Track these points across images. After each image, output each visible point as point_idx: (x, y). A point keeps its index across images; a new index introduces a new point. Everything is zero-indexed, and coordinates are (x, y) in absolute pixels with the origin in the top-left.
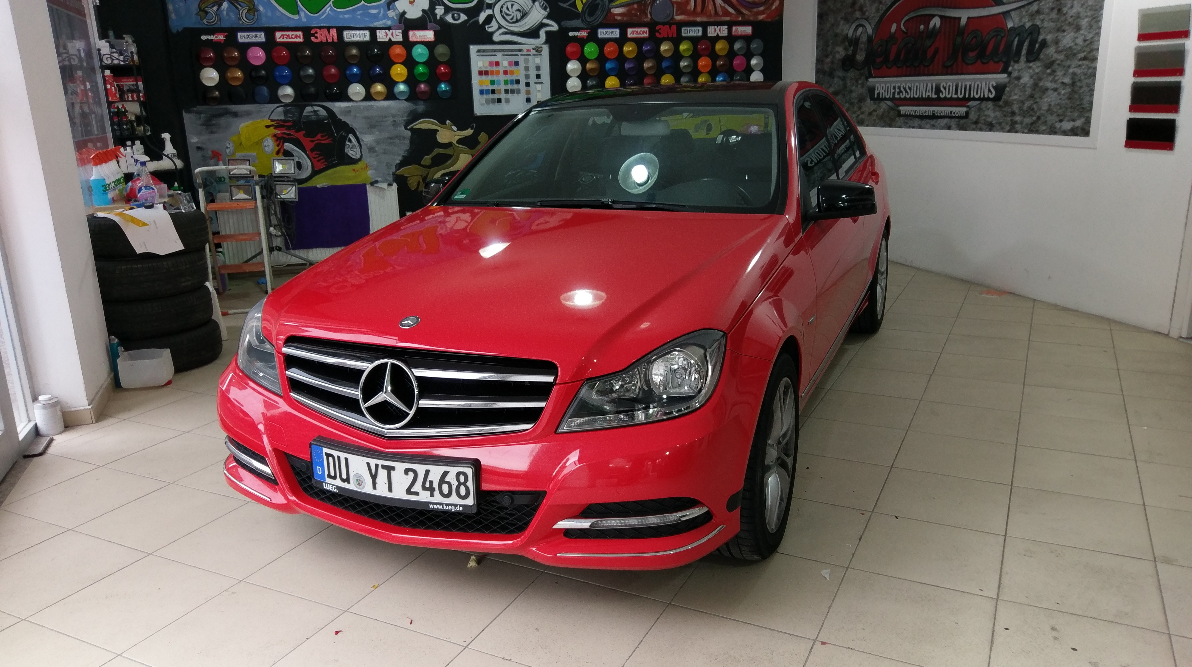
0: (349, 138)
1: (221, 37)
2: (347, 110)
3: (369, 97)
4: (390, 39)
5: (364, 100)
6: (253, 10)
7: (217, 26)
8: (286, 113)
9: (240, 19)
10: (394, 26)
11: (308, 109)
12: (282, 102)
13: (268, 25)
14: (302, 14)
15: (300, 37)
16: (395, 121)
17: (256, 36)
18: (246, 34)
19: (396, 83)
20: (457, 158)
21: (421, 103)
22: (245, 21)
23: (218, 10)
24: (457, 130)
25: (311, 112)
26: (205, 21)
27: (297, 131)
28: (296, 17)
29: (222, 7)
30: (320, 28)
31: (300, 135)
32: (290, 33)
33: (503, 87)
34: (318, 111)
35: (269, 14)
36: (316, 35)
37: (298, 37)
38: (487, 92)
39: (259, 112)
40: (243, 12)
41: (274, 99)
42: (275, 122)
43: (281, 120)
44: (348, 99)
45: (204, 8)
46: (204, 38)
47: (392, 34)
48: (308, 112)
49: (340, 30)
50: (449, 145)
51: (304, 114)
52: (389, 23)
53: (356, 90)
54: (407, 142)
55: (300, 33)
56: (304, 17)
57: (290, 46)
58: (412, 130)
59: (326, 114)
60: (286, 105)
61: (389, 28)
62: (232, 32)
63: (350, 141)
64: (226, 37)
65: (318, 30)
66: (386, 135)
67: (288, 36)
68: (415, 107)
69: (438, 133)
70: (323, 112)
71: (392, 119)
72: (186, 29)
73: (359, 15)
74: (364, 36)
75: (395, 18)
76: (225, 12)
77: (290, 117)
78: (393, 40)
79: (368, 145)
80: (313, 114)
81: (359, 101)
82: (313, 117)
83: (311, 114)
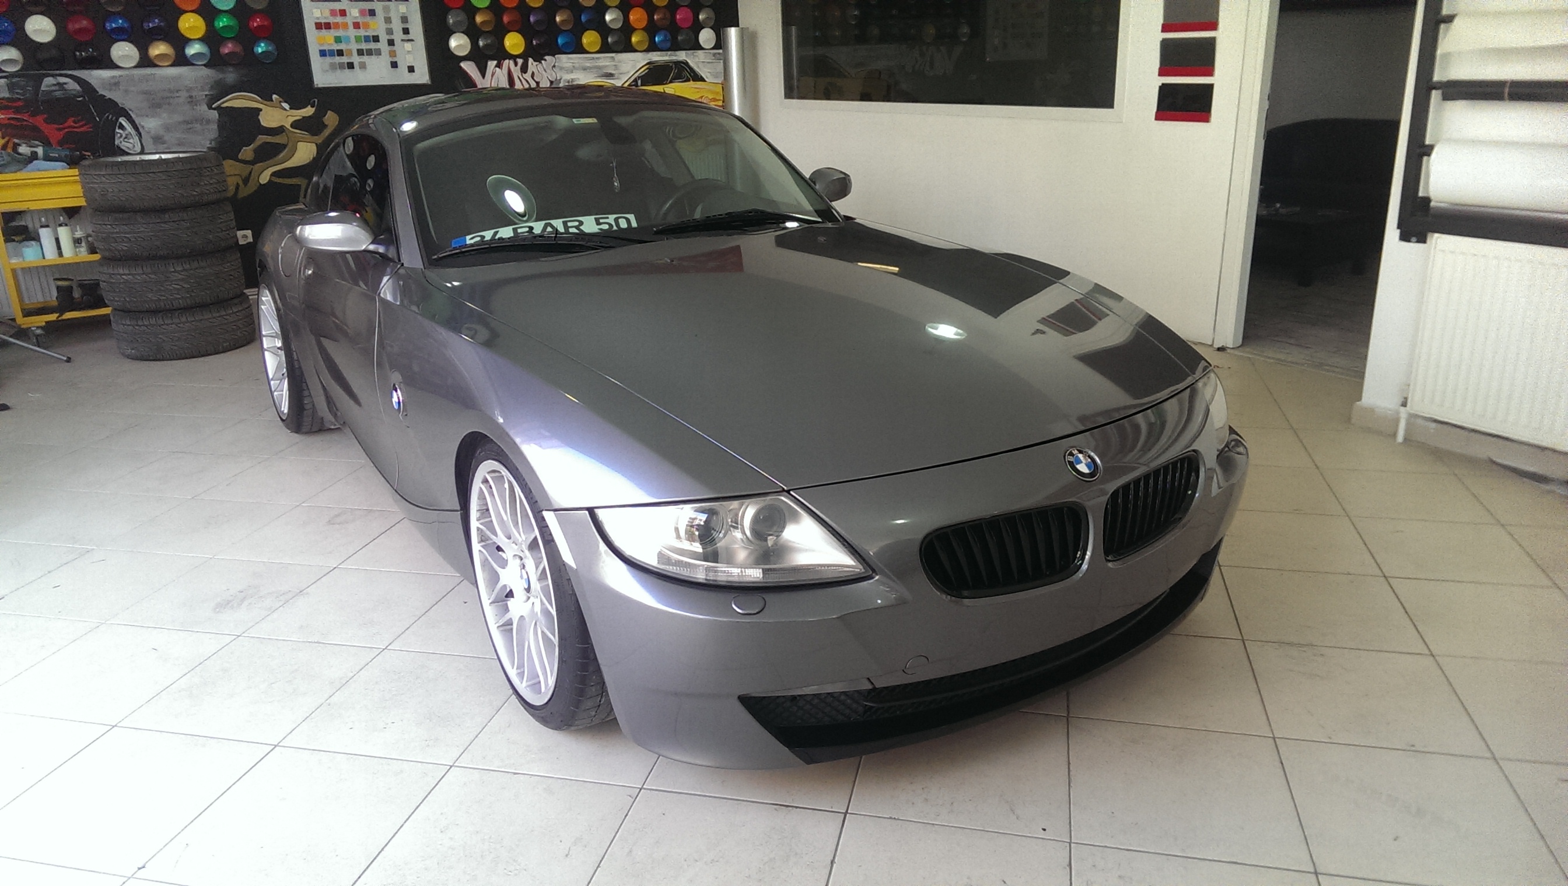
0: (121, 123)
2: (113, 81)
3: (146, 62)
5: (139, 65)
8: (11, 87)
11: (48, 81)
16: (191, 97)
19: (187, 41)
20: (294, 150)
21: (231, 69)
24: (291, 108)
25: (54, 84)
27: (33, 115)
31: (39, 121)
33: (354, 47)
34: (66, 84)
38: (332, 53)
43: (4, 99)
44: (113, 66)
48: (47, 86)
50: (280, 130)
51: (43, 88)
53: (124, 52)
54: (215, 127)
58: (218, 108)
59: (78, 88)
60: (10, 74)
63: (122, 127)
66: (177, 118)
68: (221, 76)
69: (261, 113)
70: (73, 86)
71: (187, 95)
77: (19, 94)
79: (153, 132)
80: (57, 88)
81: (131, 68)
82: (58, 94)
83: (53, 88)
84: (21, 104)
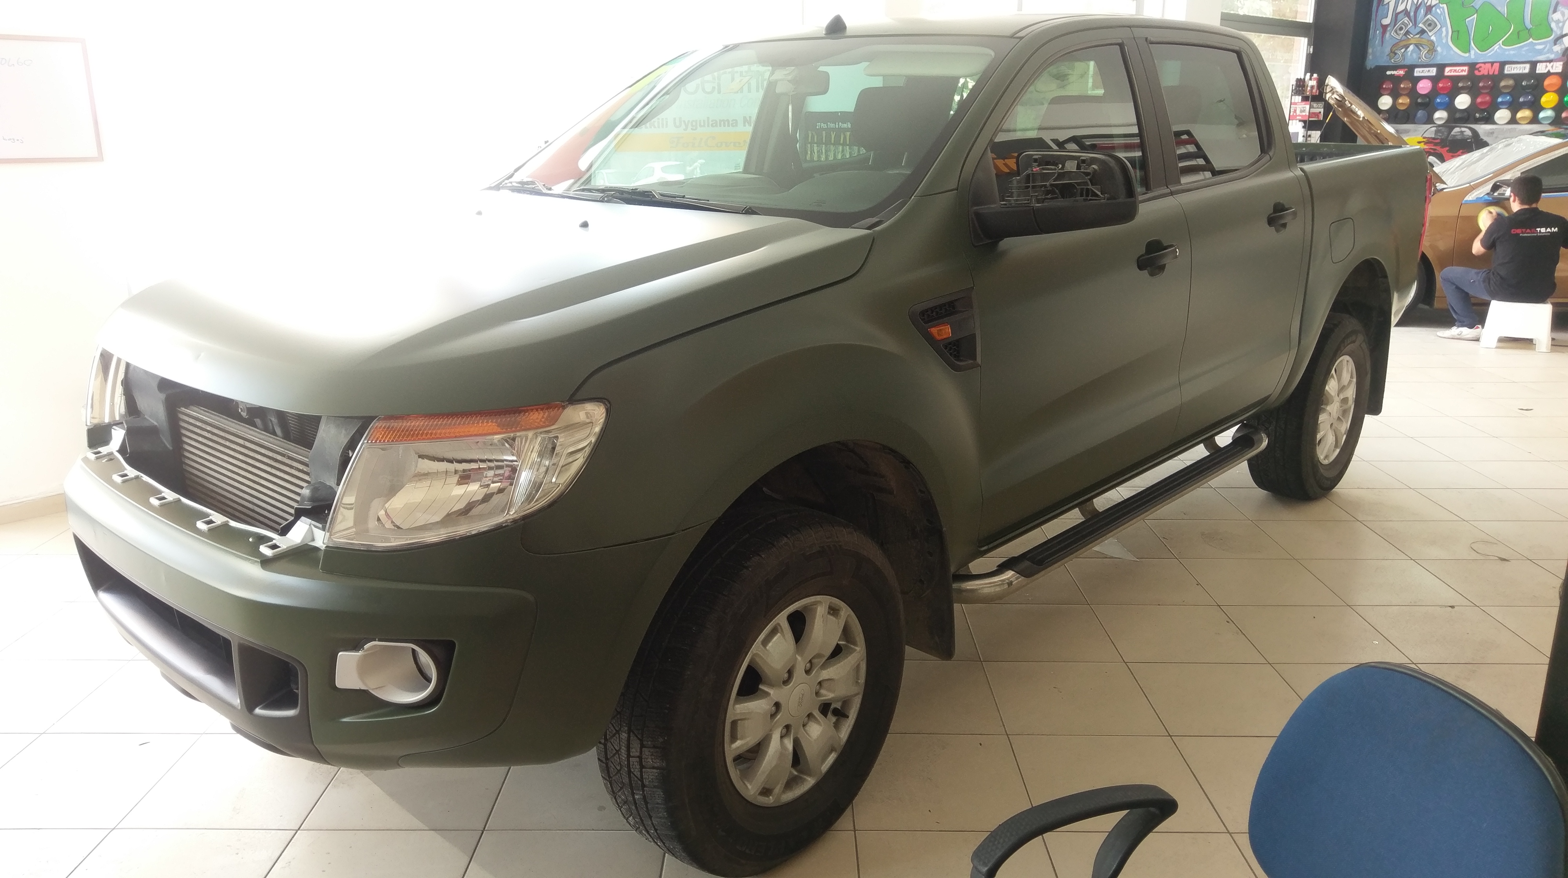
1: (1401, 72)
2: (1491, 131)
3: (1513, 121)
4: (1549, 71)
5: (1509, 123)
6: (1432, 49)
7: (1401, 64)
8: (1436, 132)
9: (1420, 58)
10: (1557, 59)
11: (1457, 130)
12: (1436, 124)
13: (1441, 63)
14: (1472, 52)
15: (1465, 71)
17: (1429, 71)
18: (1421, 69)
19: (1542, 109)
22: (1424, 60)
23: (1404, 52)
25: (1459, 132)
26: (1392, 61)
27: (1443, 147)
28: (1467, 55)
29: (1408, 50)
30: (1485, 63)
31: (1445, 151)
32: (1457, 68)
34: (1464, 131)
35: (1445, 53)
36: (1480, 69)
37: (1463, 71)
39: (1416, 131)
40: (1424, 52)
41: (1429, 120)
42: (1427, 139)
43: (1431, 138)
44: (1494, 123)
45: (1394, 51)
46: (1388, 73)
47: (1552, 67)
48: (1455, 132)
49: (1503, 64)
51: (1452, 133)
52: (1552, 56)
53: (1502, 115)
55: (1466, 68)
56: (1474, 54)
57: (1455, 79)
59: (1470, 134)
60: (1440, 126)
61: (1550, 61)
62: (1411, 68)
64: (1406, 72)
65: (1482, 65)
67: (1455, 70)
70: (1468, 133)
72: (1377, 66)
73: (1524, 51)
74: (1525, 69)
75: (1560, 52)
76: (1409, 53)
77: (1440, 136)
78: (1552, 71)
80: (1459, 134)
81: (1503, 124)
82: (1459, 137)
83: (1458, 134)
84: (1438, 141)
